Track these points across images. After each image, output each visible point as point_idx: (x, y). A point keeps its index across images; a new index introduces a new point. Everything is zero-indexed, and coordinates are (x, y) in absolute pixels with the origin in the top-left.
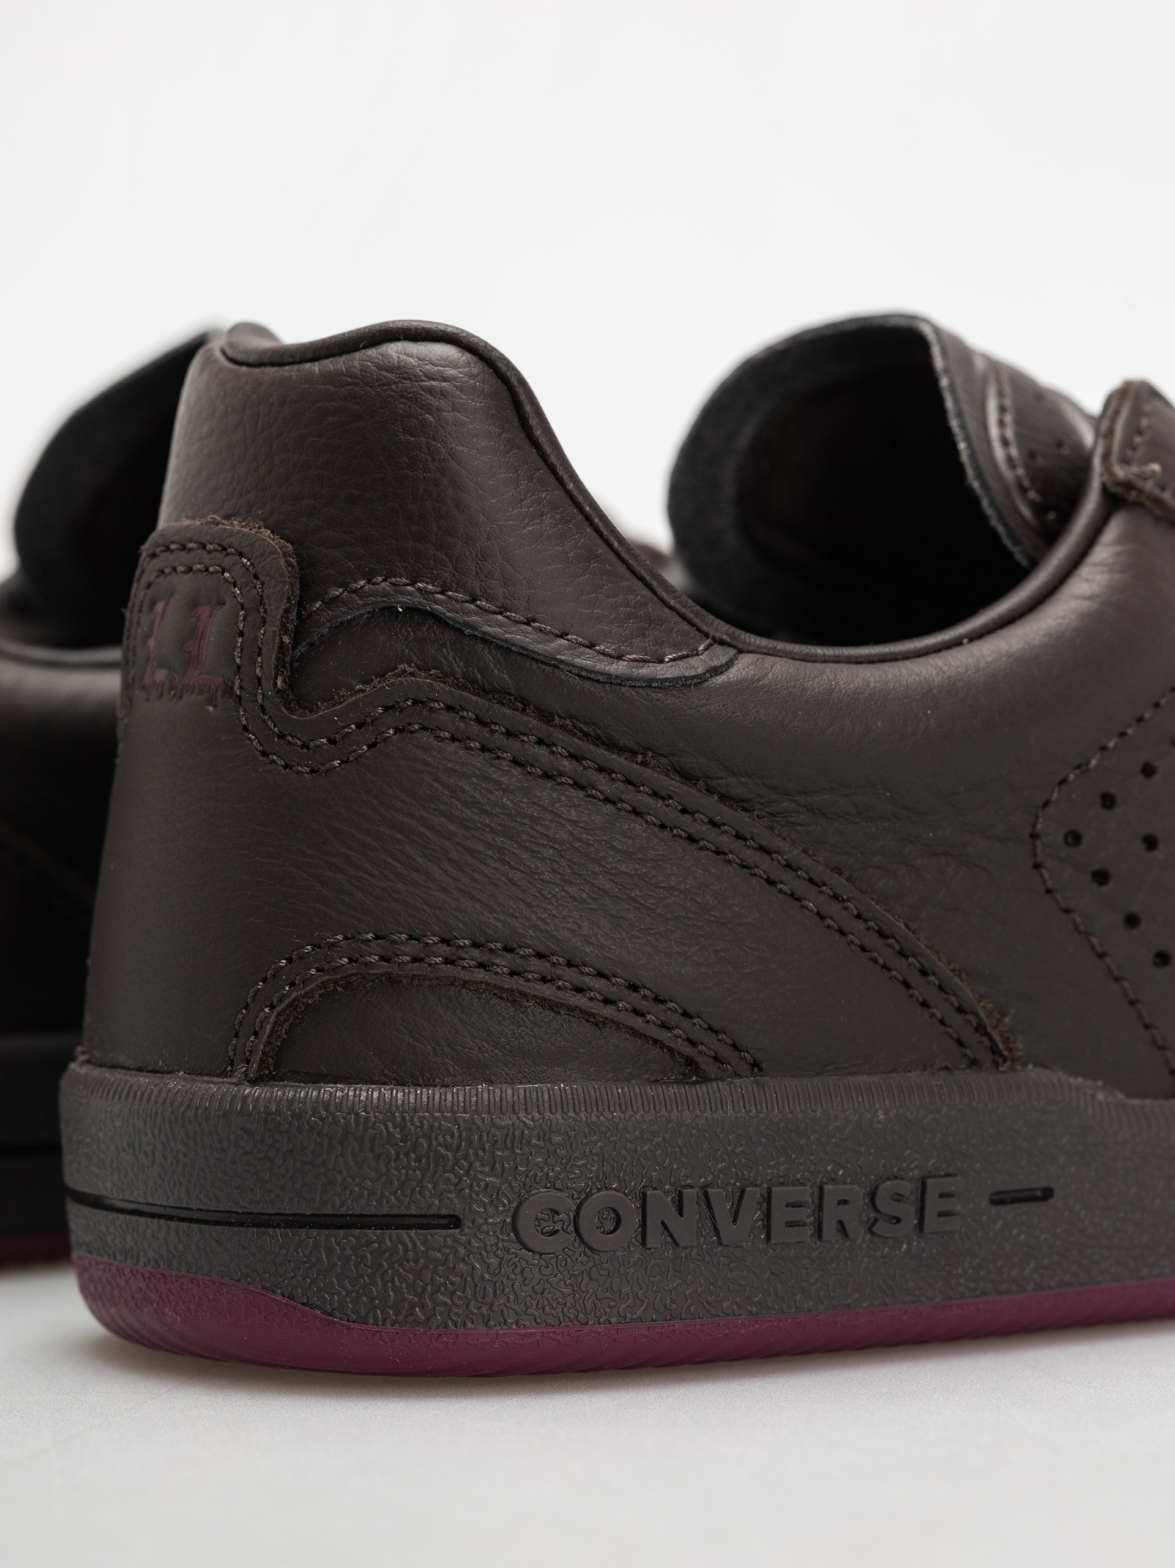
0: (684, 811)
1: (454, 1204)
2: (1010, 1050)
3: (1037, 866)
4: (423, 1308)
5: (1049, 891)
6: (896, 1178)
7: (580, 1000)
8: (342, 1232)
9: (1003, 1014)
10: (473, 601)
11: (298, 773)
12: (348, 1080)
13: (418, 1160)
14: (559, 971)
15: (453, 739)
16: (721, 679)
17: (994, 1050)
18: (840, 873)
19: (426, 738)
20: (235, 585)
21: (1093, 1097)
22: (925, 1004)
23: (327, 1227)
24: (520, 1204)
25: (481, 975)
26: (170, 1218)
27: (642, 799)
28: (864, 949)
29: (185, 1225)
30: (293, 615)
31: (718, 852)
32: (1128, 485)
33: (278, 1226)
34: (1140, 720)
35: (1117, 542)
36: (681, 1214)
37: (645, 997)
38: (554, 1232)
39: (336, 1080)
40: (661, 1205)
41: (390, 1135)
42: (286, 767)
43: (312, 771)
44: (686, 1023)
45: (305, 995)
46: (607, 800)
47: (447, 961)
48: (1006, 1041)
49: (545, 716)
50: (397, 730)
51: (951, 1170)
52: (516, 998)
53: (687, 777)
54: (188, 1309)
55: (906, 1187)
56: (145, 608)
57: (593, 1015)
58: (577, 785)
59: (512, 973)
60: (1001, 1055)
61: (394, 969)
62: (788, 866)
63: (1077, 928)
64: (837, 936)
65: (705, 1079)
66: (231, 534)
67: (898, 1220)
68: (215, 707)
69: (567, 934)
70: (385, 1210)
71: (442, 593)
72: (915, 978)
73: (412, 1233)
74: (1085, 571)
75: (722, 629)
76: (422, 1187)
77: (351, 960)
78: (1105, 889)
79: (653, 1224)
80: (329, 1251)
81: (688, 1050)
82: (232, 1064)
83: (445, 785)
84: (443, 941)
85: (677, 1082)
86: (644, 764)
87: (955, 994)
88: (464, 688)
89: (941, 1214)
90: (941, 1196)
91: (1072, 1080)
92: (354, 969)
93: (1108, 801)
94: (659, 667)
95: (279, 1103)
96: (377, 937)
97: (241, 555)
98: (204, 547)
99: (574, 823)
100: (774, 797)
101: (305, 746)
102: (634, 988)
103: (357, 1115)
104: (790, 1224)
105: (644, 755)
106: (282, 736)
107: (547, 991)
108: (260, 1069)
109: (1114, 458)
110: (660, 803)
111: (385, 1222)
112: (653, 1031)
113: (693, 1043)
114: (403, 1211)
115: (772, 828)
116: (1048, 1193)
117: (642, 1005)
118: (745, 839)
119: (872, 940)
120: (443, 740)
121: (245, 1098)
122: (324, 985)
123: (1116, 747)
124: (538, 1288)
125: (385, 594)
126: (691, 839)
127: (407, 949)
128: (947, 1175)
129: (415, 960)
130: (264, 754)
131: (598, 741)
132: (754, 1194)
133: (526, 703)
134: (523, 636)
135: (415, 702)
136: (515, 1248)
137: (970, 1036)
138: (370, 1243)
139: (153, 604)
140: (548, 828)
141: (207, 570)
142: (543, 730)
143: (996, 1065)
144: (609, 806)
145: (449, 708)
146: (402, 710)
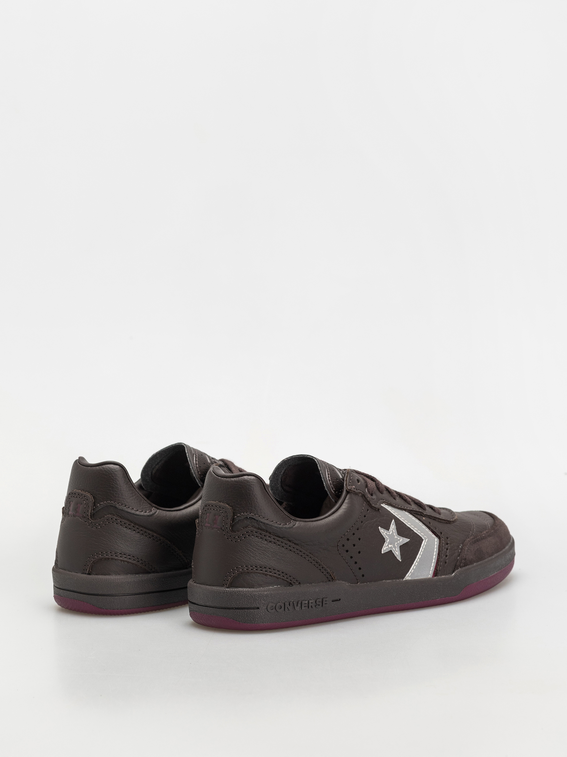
0: (289, 546)
1: (258, 606)
2: (334, 578)
3: (338, 550)
4: (254, 621)
5: (340, 554)
6: (319, 599)
7: (275, 575)
8: (242, 610)
9: (334, 573)
10: (259, 516)
11: (233, 542)
12: (242, 587)
13: (253, 599)
14: (272, 571)
15: (256, 537)
16: (295, 526)
17: (332, 578)
18: (311, 554)
19: (253, 537)
20: (222, 513)
21: (346, 584)
22: (323, 572)
23: (239, 609)
24: (268, 605)
25: (261, 572)
26: (213, 608)
27: (284, 545)
28: (314, 565)
29: (216, 609)
30: (232, 518)
31: (294, 552)
32: (350, 490)
33: (231, 609)
34: (352, 526)
35: (348, 499)
36: (290, 606)
37: (284, 574)
38: (272, 609)
39: (240, 587)
40: (287, 604)
41: (249, 596)
42: (231, 541)
43: (235, 542)
44: (290, 577)
45: (236, 575)
46: (279, 545)
47: (256, 570)
48: (334, 577)
49: (270, 533)
50: (248, 535)
51: (327, 597)
52: (266, 575)
53: (290, 541)
54: (217, 621)
55: (321, 600)
56: (205, 514)
57: (277, 577)
58: (274, 543)
59: (266, 571)
60: (333, 579)
61: (249, 571)
62: (304, 553)
63: (344, 559)
64: (311, 563)
65: (292, 585)
66: (221, 505)
67: (319, 605)
68: (219, 531)
69: (273, 565)
70: (248, 606)
71: (255, 515)
72: (321, 569)
73: (252, 610)
74: (344, 504)
75: (293, 518)
76: (254, 603)
77: (242, 570)
78: (348, 553)
79: (286, 608)
80: (240, 613)
81: (290, 581)
82: (223, 585)
83: (255, 544)
84: (256, 567)
85: (289, 586)
86: (284, 539)
87: (327, 571)
88: (258, 529)
89: (325, 604)
90: (325, 601)
91: (343, 582)
92: (243, 571)
93: (348, 539)
94: (286, 525)
95: (232, 591)
96: (246, 566)
97: (223, 508)
98: (216, 506)
99: (274, 549)
100: (302, 543)
101: (234, 538)
102: (283, 573)
103: (244, 593)
104: (305, 607)
105: (284, 538)
106: (230, 536)
107: (271, 574)
108: (228, 586)
109: (347, 485)
110: (286, 545)
111: (248, 609)
112: (286, 579)
113: (291, 581)
114: (251, 607)
115: (301, 548)
116: (340, 600)
117: (284, 575)
118: (298, 550)
119: (315, 564)
120: (255, 537)
121: (227, 590)
122: (238, 573)
123: (349, 531)
124: (270, 618)
125: (246, 515)
126: (290, 550)
127: (250, 568)
128: (326, 598)
129: (251, 570)
130: (228, 539)
131: (277, 536)
132: (300, 602)
133: (267, 531)
134: (266, 522)
135: (251, 531)
136: (267, 612)
137: (329, 577)
138: (246, 611)
139: (206, 514)
140: (270, 550)
141: (217, 510)
142: (270, 535)
143: (332, 581)
144: (279, 546)
145: (256, 532)
146: (249, 533)
